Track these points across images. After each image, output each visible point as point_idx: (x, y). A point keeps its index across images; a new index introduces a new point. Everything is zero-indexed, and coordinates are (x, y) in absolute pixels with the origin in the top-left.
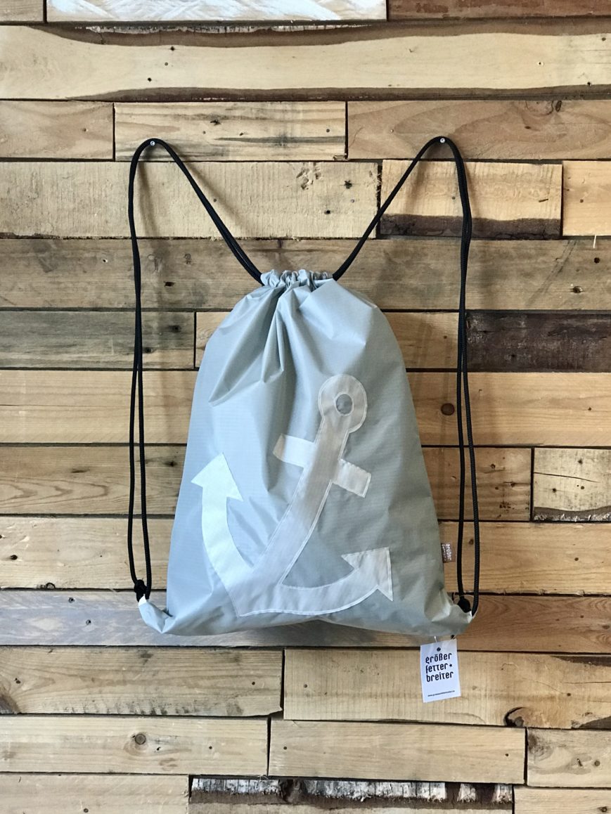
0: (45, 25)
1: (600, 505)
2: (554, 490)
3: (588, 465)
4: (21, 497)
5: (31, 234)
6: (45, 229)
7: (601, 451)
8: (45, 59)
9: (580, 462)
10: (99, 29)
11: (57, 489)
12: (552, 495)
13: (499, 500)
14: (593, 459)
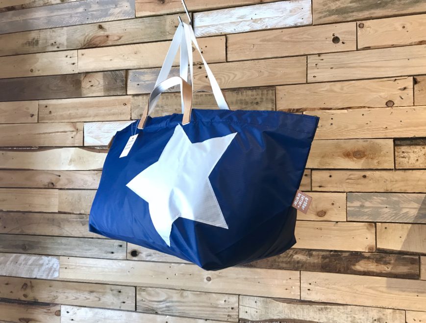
0: (83, 147)
1: (264, 319)
2: (246, 312)
3: (259, 304)
4: (74, 299)
5: (78, 213)
6: (82, 212)
7: (263, 298)
8: (83, 158)
9: (256, 302)
10: (98, 148)
11: (85, 297)
12: (246, 314)
13: (228, 314)
14: (260, 302)
